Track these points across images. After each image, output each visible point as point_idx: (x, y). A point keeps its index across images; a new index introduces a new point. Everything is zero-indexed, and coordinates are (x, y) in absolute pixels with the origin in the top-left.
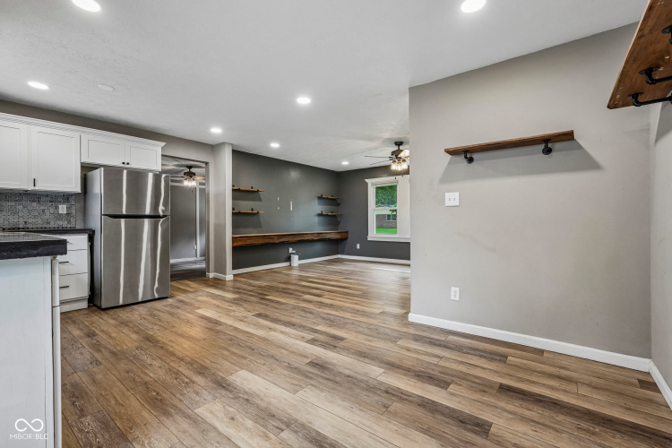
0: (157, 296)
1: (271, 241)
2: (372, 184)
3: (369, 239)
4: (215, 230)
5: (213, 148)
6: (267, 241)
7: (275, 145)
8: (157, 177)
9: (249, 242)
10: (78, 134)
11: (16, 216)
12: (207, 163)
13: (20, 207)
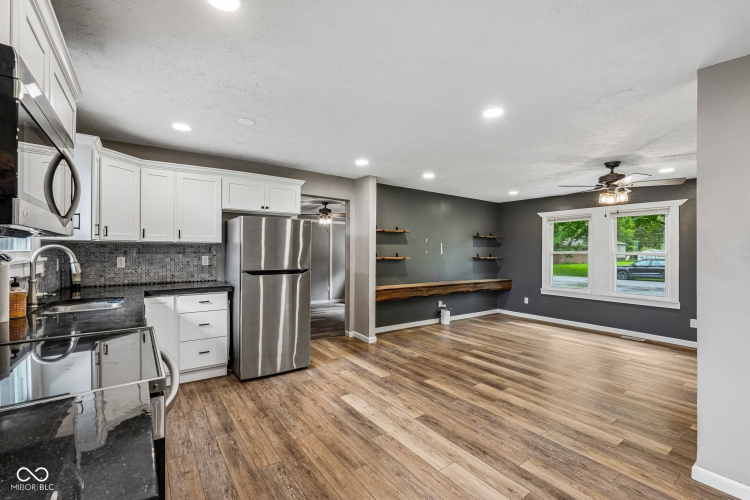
0: (295, 367)
1: (420, 294)
2: (548, 219)
3: (543, 292)
4: (356, 281)
5: (354, 183)
6: (414, 294)
7: (429, 176)
8: (296, 224)
9: (395, 296)
10: (220, 177)
11: (164, 269)
12: (347, 201)
13: (168, 260)
